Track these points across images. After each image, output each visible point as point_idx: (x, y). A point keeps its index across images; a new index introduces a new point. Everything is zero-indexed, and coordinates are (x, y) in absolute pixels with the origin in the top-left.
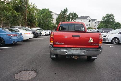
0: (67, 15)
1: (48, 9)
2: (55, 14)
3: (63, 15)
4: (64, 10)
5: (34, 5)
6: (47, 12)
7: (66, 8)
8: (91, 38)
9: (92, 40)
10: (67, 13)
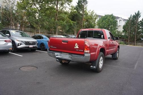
0: (139, 21)
1: (112, 15)
2: (122, 21)
3: (133, 21)
4: (135, 15)
5: (92, 12)
6: (109, 18)
7: (139, 11)
8: (76, 44)
9: (77, 46)
10: (140, 17)
